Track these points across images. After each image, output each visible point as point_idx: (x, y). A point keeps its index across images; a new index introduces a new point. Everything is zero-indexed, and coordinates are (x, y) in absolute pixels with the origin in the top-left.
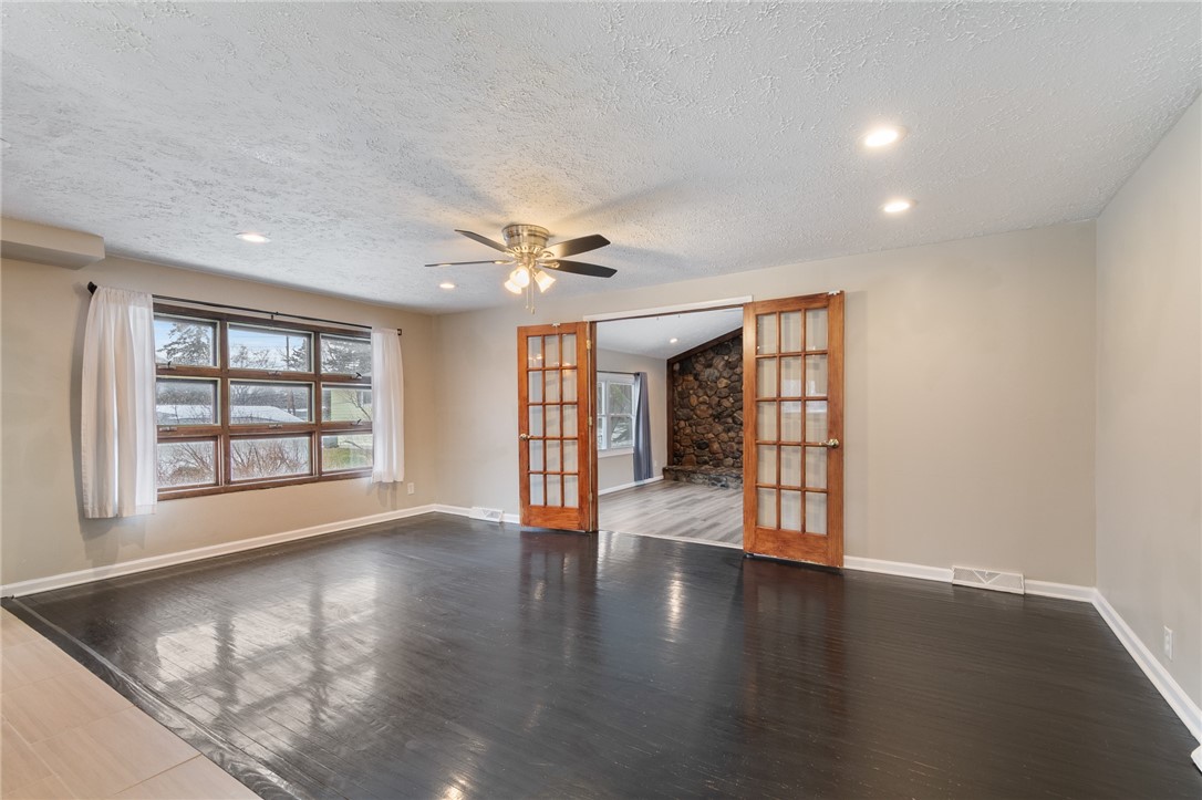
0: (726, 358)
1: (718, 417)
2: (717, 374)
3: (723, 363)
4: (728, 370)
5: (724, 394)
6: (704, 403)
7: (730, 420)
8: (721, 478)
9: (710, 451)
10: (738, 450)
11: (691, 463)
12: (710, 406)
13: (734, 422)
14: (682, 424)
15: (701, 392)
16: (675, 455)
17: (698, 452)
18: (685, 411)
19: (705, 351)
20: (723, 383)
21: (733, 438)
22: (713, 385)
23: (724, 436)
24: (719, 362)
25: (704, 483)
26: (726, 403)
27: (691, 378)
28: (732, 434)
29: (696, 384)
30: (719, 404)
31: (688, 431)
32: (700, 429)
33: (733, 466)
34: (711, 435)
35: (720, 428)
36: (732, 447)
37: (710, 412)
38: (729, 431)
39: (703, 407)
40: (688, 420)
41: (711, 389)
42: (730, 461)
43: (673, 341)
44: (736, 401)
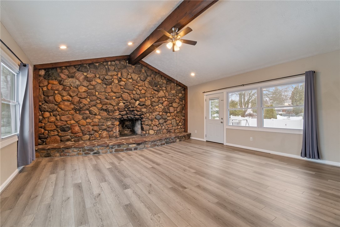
0: (85, 74)
1: (78, 110)
2: (78, 83)
3: (83, 77)
4: (86, 82)
5: (83, 96)
6: (68, 101)
7: (87, 112)
8: (94, 148)
9: (72, 133)
10: (93, 130)
11: (55, 141)
12: (72, 103)
13: (90, 113)
14: (47, 114)
15: (65, 93)
16: (40, 138)
17: (61, 133)
18: (51, 105)
19: (69, 66)
20: (82, 89)
21: (90, 123)
22: (76, 89)
23: (83, 122)
24: (81, 76)
25: (78, 154)
26: (84, 101)
27: (56, 82)
28: (88, 120)
29: (61, 88)
30: (80, 102)
31: (53, 119)
32: (64, 118)
33: (89, 139)
34: (73, 122)
35: (80, 117)
36: (89, 128)
37: (72, 106)
38: (87, 118)
39: (66, 103)
40: (53, 111)
41: (74, 92)
42: (87, 137)
43: (63, 47)
44: (91, 101)
